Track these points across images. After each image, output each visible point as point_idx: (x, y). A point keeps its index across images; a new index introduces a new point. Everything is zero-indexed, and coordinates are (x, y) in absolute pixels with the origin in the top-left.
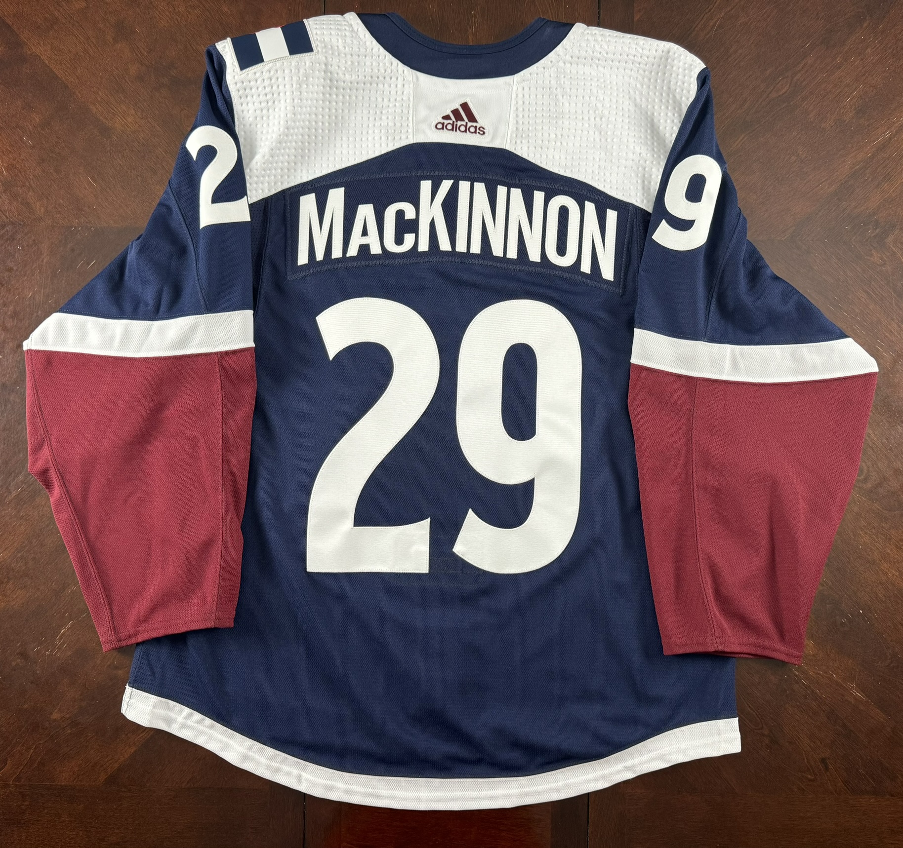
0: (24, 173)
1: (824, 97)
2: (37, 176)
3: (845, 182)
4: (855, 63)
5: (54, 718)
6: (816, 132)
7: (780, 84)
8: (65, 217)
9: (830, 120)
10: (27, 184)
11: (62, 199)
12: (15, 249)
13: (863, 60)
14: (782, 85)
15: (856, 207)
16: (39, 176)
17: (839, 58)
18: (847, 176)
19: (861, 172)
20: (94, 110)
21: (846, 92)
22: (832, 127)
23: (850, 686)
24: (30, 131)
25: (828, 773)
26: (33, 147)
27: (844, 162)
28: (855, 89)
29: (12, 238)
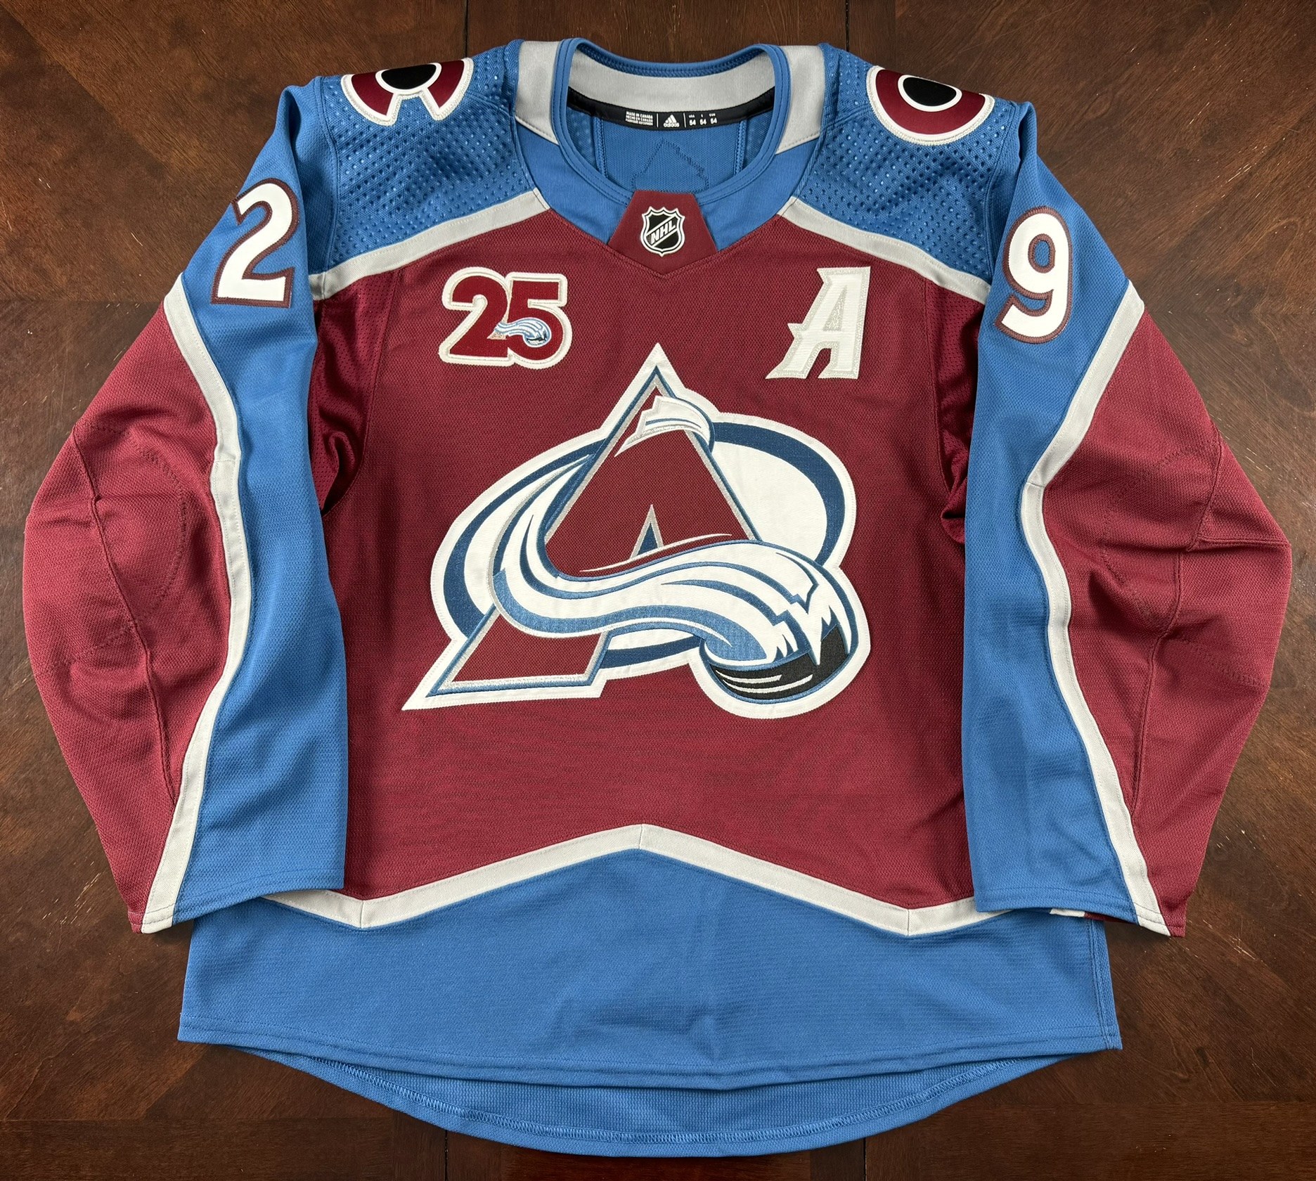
0: (38, 228)
1: (1158, 118)
2: (58, 232)
3: (1192, 233)
4: (1197, 74)
5: (71, 1019)
6: (1150, 166)
7: (1098, 101)
8: (97, 290)
9: (1168, 149)
10: (43, 243)
11: (94, 264)
12: (24, 335)
13: (1208, 69)
14: (1101, 102)
15: (1209, 266)
16: (60, 232)
17: (1176, 66)
18: (1194, 224)
19: (1213, 218)
20: (141, 141)
21: (1188, 113)
22: (1171, 158)
23: (1233, 940)
24: (48, 170)
25: (1208, 1068)
26: (51, 192)
27: (1189, 205)
28: (1200, 108)
29: (20, 320)
